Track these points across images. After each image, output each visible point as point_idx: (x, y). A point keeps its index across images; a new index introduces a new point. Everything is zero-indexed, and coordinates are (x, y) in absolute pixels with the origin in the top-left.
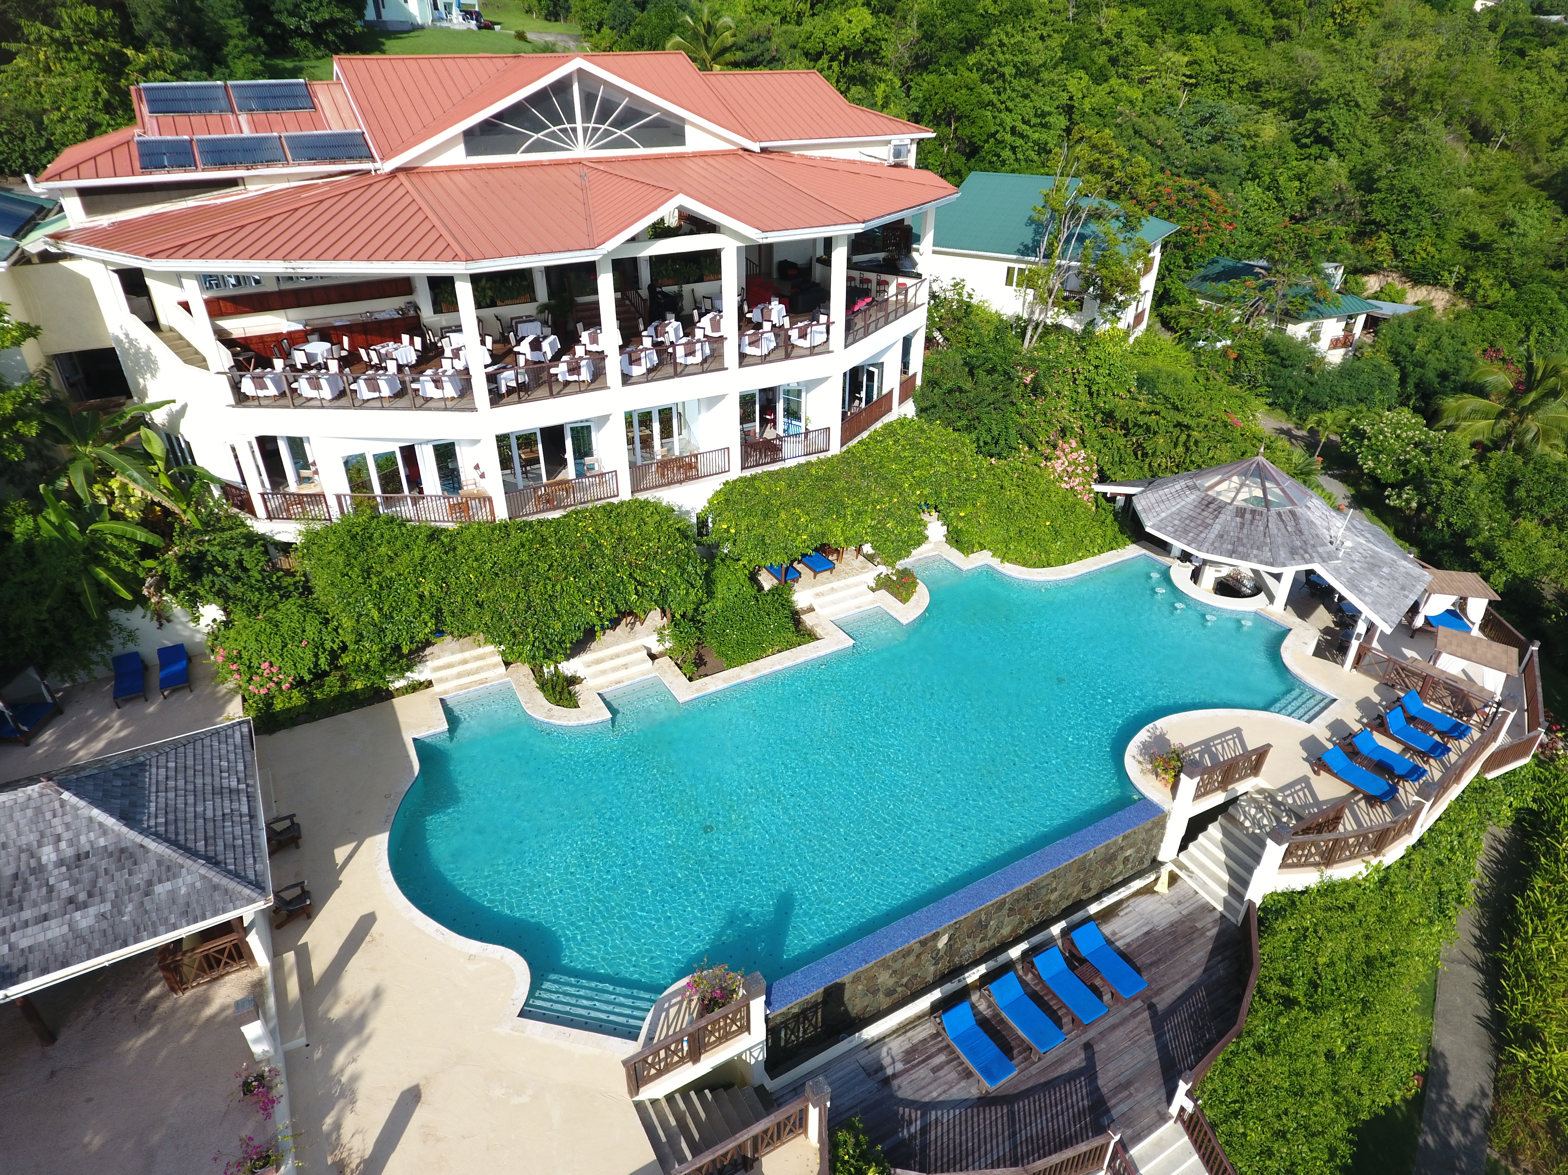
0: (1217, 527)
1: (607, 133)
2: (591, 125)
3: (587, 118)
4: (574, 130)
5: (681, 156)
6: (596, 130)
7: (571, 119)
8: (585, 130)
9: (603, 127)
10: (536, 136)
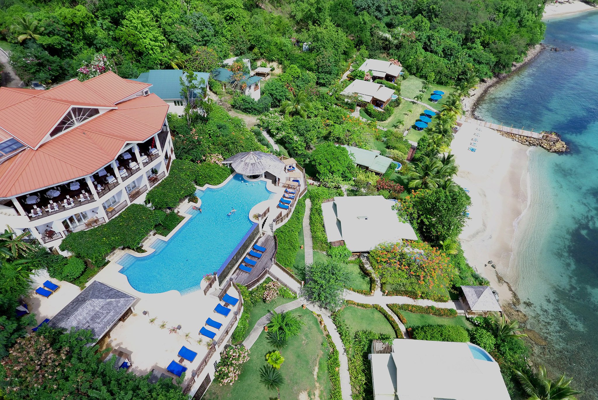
0: (249, 169)
1: (81, 118)
2: (77, 118)
3: (75, 117)
4: (73, 121)
5: (100, 116)
6: (78, 119)
7: (72, 119)
8: (76, 119)
9: (80, 117)
10: (65, 126)
